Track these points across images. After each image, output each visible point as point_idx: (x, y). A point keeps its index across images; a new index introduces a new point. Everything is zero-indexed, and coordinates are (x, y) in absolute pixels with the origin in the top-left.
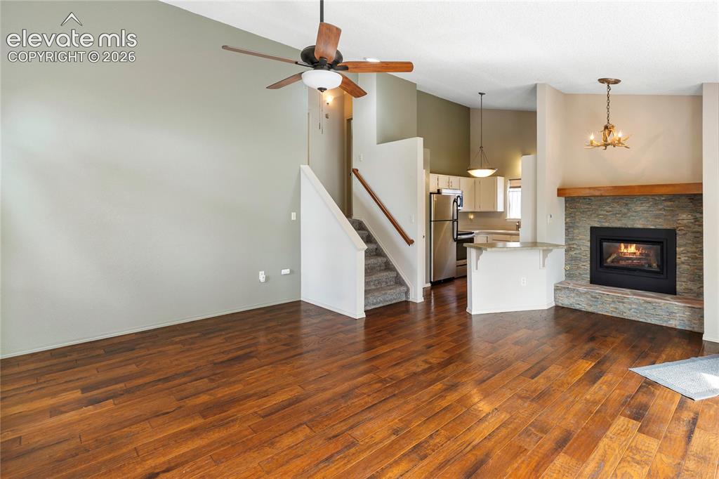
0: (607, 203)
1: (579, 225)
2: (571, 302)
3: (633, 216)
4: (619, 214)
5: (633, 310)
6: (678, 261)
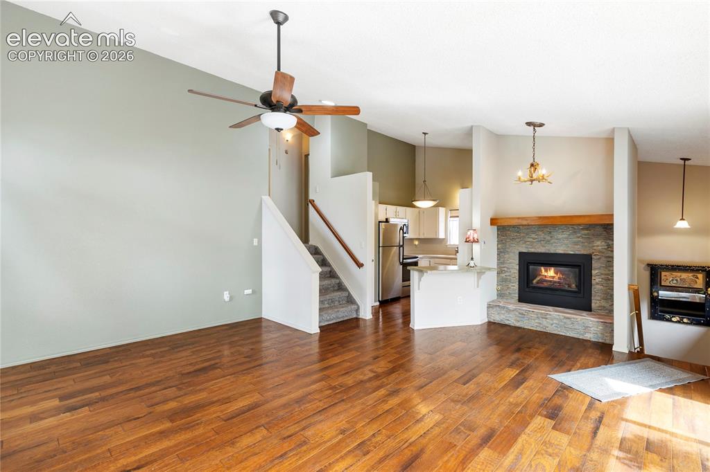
0: (533, 231)
1: (509, 251)
2: (501, 318)
3: (555, 243)
4: (543, 241)
5: (554, 325)
6: (593, 282)
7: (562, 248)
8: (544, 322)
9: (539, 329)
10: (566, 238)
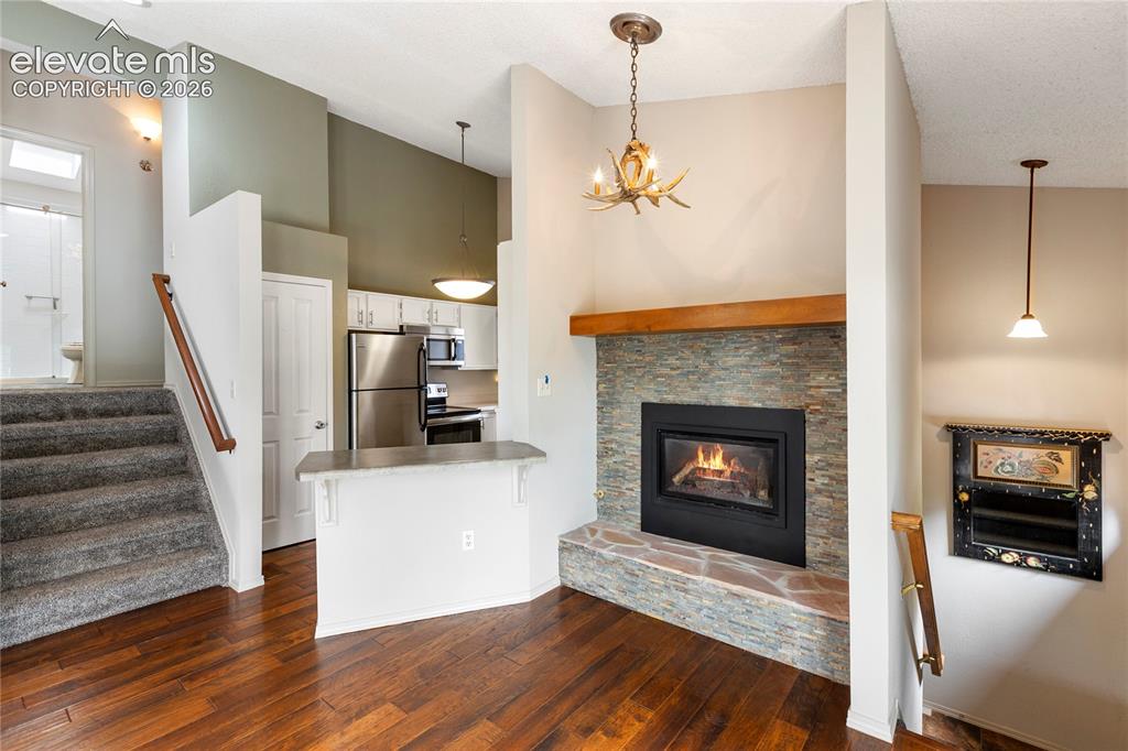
0: (670, 349)
1: (622, 399)
2: (589, 580)
3: (720, 379)
4: (693, 373)
5: (705, 611)
6: (809, 486)
7: (735, 392)
8: (682, 601)
9: (668, 619)
10: (743, 366)
